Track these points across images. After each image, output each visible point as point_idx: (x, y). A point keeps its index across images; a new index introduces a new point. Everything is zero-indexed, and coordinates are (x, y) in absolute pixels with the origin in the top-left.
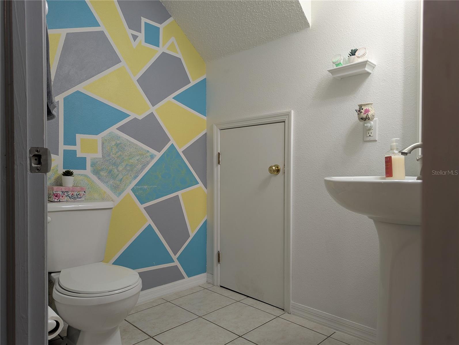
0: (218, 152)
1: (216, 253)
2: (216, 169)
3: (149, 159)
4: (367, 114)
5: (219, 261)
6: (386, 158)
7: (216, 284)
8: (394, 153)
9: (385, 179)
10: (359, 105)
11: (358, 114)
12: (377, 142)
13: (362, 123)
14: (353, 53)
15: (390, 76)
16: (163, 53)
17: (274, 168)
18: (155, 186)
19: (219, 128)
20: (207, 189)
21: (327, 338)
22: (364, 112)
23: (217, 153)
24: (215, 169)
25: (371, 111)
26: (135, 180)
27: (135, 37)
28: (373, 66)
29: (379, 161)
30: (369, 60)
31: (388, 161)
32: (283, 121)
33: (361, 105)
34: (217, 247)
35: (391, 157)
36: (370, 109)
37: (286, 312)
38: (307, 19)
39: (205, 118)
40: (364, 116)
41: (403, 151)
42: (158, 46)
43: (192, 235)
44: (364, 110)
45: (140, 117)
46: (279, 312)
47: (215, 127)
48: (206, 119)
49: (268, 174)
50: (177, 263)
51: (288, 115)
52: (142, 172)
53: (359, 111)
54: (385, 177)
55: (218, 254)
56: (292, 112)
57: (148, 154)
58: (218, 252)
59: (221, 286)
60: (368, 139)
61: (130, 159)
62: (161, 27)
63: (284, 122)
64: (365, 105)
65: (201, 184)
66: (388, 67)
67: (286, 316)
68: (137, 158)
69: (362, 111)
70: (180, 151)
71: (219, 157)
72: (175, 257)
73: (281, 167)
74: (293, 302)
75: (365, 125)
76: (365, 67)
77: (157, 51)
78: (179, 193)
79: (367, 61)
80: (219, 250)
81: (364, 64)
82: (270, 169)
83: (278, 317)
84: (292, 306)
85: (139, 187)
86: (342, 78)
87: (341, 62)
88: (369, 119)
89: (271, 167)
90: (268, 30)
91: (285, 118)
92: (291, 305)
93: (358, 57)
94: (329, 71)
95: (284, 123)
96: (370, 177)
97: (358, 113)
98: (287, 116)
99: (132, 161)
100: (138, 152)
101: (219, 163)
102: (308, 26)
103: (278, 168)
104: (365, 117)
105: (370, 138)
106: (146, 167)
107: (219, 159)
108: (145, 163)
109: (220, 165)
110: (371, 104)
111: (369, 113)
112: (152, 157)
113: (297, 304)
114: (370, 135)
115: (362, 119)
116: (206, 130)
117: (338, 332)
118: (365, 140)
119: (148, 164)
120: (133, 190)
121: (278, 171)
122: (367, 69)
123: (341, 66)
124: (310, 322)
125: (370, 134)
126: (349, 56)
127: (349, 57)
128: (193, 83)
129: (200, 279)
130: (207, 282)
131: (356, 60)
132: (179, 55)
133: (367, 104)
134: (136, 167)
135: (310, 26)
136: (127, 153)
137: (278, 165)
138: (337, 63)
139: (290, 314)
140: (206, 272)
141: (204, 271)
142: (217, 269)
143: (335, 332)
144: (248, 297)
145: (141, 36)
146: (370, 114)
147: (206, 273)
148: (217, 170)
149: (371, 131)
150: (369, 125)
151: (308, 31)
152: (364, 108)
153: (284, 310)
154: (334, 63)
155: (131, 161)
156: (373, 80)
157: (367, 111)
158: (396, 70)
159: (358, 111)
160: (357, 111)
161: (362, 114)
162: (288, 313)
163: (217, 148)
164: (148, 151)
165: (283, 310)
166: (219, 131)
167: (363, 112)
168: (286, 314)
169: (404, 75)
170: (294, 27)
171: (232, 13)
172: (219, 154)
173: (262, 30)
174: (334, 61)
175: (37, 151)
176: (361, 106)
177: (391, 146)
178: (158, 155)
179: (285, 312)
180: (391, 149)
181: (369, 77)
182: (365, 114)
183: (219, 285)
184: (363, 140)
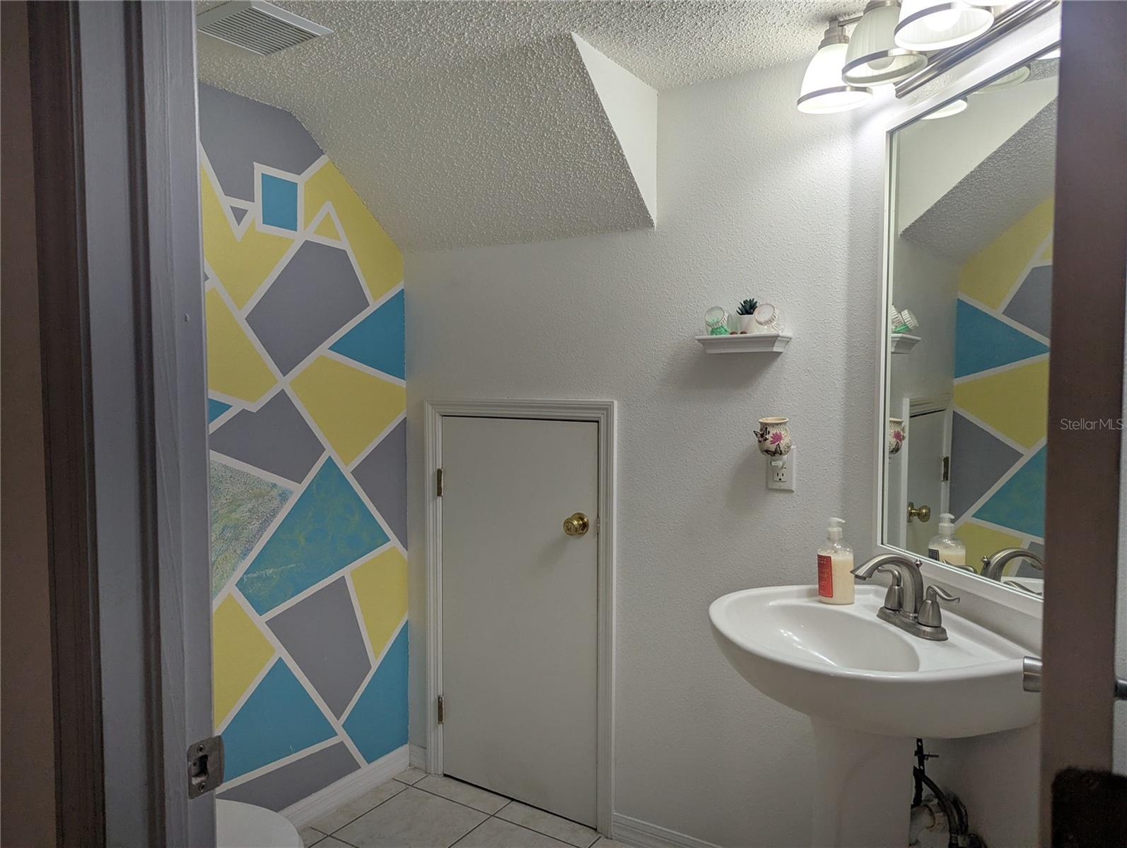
0: (438, 468)
1: (432, 700)
2: (431, 506)
3: (276, 503)
4: (777, 443)
5: (440, 718)
6: (819, 555)
7: (433, 769)
10: (761, 424)
11: (760, 441)
12: (793, 494)
13: (764, 457)
14: (748, 308)
15: (819, 364)
16: (307, 245)
17: (575, 523)
18: (292, 566)
19: (438, 412)
20: (407, 550)
22: (772, 439)
23: (435, 470)
24: (430, 508)
25: (785, 439)
26: (244, 559)
27: (239, 214)
28: (788, 343)
30: (782, 334)
31: (824, 564)
32: (596, 419)
33: (765, 423)
34: (435, 687)
35: (831, 562)
36: (783, 433)
37: (601, 833)
38: (650, 212)
39: (402, 383)
40: (773, 448)
42: (293, 226)
43: (375, 663)
44: (771, 435)
45: (254, 407)
46: (587, 836)
47: (429, 409)
48: (405, 386)
49: (562, 529)
50: (342, 736)
51: (607, 409)
52: (261, 536)
53: (762, 436)
55: (439, 701)
56: (616, 403)
57: (275, 493)
58: (439, 698)
59: (446, 775)
60: (777, 485)
61: (231, 512)
62: (300, 180)
63: (598, 422)
64: (773, 425)
65: (394, 541)
68: (250, 506)
69: (767, 437)
70: (347, 470)
71: (441, 481)
72: (337, 724)
73: (590, 518)
74: (617, 814)
75: (773, 462)
76: (774, 345)
77: (294, 241)
78: (345, 572)
79: (777, 335)
80: (440, 693)
81: (772, 339)
82: (568, 526)
84: (614, 822)
85: (255, 575)
87: (725, 324)
88: (780, 453)
89: (569, 522)
90: (561, 218)
91: (600, 416)
92: (612, 819)
93: (760, 322)
94: (698, 341)
95: (597, 424)
97: (760, 439)
98: (605, 413)
99: (238, 516)
100: (250, 491)
101: (439, 494)
102: (649, 224)
103: (582, 519)
104: (773, 450)
105: (781, 484)
106: (269, 525)
108: (268, 515)
109: (441, 498)
110: (785, 424)
111: (782, 441)
112: (284, 497)
113: (625, 817)
114: (780, 479)
115: (767, 451)
116: (405, 410)
118: (770, 487)
119: (274, 516)
120: (241, 585)
121: (585, 526)
122: (778, 349)
123: (725, 336)
125: (780, 476)
126: (740, 313)
128: (374, 305)
129: (396, 761)
130: (410, 766)
131: (756, 326)
132: (342, 243)
133: (777, 424)
134: (246, 529)
135: (655, 225)
136: (226, 499)
137: (579, 514)
138: (715, 328)
139: (611, 839)
140: (406, 743)
141: (403, 741)
142: (436, 736)
144: (513, 800)
145: (255, 209)
146: (783, 443)
147: (408, 745)
148: (435, 509)
149: (783, 473)
150: (780, 463)
151: (651, 235)
152: (773, 431)
153: (596, 830)
154: (708, 325)
155: (235, 516)
156: (786, 367)
157: (777, 438)
158: (830, 355)
159: (759, 435)
160: (756, 435)
161: (768, 442)
162: (607, 838)
163: (435, 459)
164: (274, 485)
165: (592, 830)
166: (439, 419)
167: (770, 439)
168: (603, 841)
169: (845, 369)
170: (620, 222)
171: (480, 172)
172: (439, 472)
173: (548, 215)
174: (710, 319)
175: (201, 749)
176: (765, 428)
178: (297, 490)
179: (600, 835)
181: (779, 360)
182: (773, 443)
183: (440, 772)
184: (767, 486)
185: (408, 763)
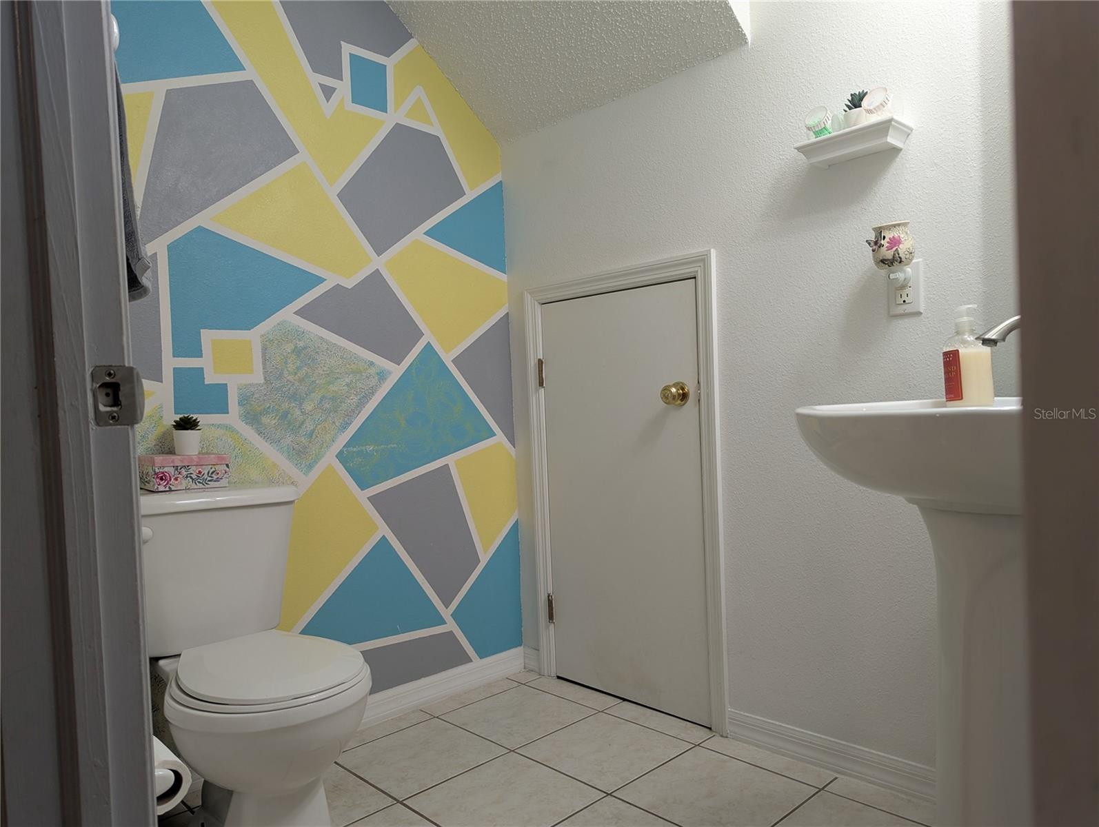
0: (539, 358)
1: (543, 599)
2: (534, 398)
3: (374, 381)
4: (894, 249)
5: (551, 617)
6: (946, 354)
7: (546, 671)
8: (964, 342)
9: (946, 407)
10: (874, 229)
11: (873, 251)
12: (922, 317)
13: (883, 272)
14: (856, 101)
15: (949, 153)
16: (398, 128)
17: (674, 390)
18: (392, 446)
19: (537, 301)
20: (514, 447)
21: (817, 793)
22: (888, 245)
23: (536, 361)
24: (533, 400)
25: (906, 243)
26: (343, 432)
27: (328, 92)
28: (906, 132)
29: (929, 363)
30: (896, 117)
32: (692, 275)
33: (880, 228)
34: (545, 585)
35: (958, 351)
36: (902, 236)
37: (715, 732)
38: (741, 25)
39: (504, 277)
40: (889, 255)
41: (987, 337)
42: (384, 109)
43: (484, 557)
44: (887, 239)
45: (350, 283)
46: (699, 734)
47: (528, 299)
48: (506, 281)
49: (661, 404)
50: (451, 626)
51: (704, 260)
52: (360, 412)
53: (876, 243)
54: (945, 400)
55: (549, 600)
56: (712, 250)
57: (372, 371)
58: (548, 597)
59: (559, 678)
60: (901, 310)
61: (330, 383)
62: (390, 62)
63: (695, 278)
64: (889, 228)
65: (500, 437)
66: (942, 131)
67: (716, 742)
68: (348, 380)
69: (882, 242)
70: (448, 359)
71: (542, 371)
72: (446, 613)
73: (690, 388)
74: (733, 710)
75: (892, 276)
76: (887, 135)
77: (382, 122)
78: (450, 460)
79: (891, 120)
80: (550, 591)
82: (665, 394)
83: (698, 745)
84: (729, 718)
85: (355, 449)
86: (832, 166)
87: (829, 125)
88: (900, 262)
89: (667, 388)
90: (647, 57)
91: (695, 269)
92: (727, 716)
93: (869, 111)
94: (798, 149)
95: (694, 280)
96: (907, 402)
97: (874, 247)
98: (702, 265)
99: (336, 389)
100: (348, 366)
101: (541, 384)
102: (743, 43)
103: (683, 389)
104: (891, 257)
105: (905, 306)
106: (368, 402)
107: (542, 373)
108: (367, 392)
109: (543, 389)
110: (905, 224)
111: (901, 246)
112: (382, 376)
113: (742, 713)
114: (904, 301)
115: (883, 261)
116: (507, 305)
117: (843, 777)
118: (892, 313)
119: (373, 394)
120: (340, 456)
121: (684, 396)
122: (893, 139)
123: (829, 135)
124: (776, 755)
125: (904, 298)
126: (847, 109)
127: (846, 111)
128: (470, 195)
129: (509, 662)
130: (525, 668)
131: (865, 118)
132: (435, 129)
133: (894, 226)
134: (345, 403)
135: (749, 40)
136: (323, 371)
137: (683, 383)
138: (817, 130)
139: (727, 737)
140: (521, 645)
141: (517, 642)
142: (549, 636)
143: (836, 778)
144: (624, 700)
145: (344, 87)
146: (902, 249)
147: (522, 647)
148: (539, 400)
149: (907, 291)
150: (900, 276)
151: (744, 54)
152: (889, 235)
153: (710, 729)
154: (809, 129)
155: (332, 388)
156: (908, 166)
157: (895, 242)
158: (962, 139)
159: (872, 244)
160: (869, 244)
161: (883, 249)
162: (722, 736)
163: (536, 349)
164: (372, 364)
165: (708, 730)
166: (538, 308)
167: (886, 245)
168: (717, 739)
169: (982, 150)
170: (710, 46)
171: (559, 19)
172: (540, 362)
173: (633, 57)
174: (811, 122)
175: (110, 374)
176: (879, 232)
177: (956, 325)
178: (396, 371)
179: (714, 734)
180: (958, 333)
181: (898, 159)
182: (889, 249)
183: (553, 674)
184: (889, 312)
185: (522, 666)
